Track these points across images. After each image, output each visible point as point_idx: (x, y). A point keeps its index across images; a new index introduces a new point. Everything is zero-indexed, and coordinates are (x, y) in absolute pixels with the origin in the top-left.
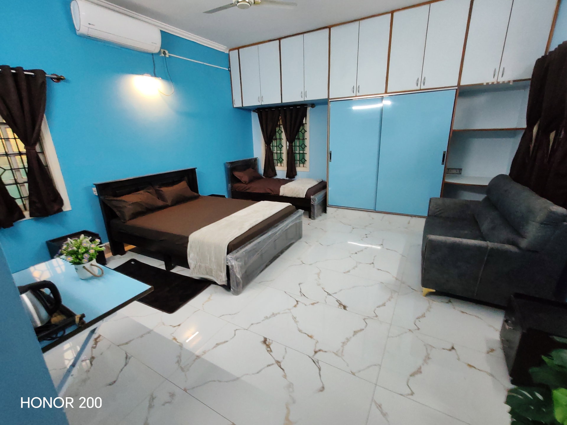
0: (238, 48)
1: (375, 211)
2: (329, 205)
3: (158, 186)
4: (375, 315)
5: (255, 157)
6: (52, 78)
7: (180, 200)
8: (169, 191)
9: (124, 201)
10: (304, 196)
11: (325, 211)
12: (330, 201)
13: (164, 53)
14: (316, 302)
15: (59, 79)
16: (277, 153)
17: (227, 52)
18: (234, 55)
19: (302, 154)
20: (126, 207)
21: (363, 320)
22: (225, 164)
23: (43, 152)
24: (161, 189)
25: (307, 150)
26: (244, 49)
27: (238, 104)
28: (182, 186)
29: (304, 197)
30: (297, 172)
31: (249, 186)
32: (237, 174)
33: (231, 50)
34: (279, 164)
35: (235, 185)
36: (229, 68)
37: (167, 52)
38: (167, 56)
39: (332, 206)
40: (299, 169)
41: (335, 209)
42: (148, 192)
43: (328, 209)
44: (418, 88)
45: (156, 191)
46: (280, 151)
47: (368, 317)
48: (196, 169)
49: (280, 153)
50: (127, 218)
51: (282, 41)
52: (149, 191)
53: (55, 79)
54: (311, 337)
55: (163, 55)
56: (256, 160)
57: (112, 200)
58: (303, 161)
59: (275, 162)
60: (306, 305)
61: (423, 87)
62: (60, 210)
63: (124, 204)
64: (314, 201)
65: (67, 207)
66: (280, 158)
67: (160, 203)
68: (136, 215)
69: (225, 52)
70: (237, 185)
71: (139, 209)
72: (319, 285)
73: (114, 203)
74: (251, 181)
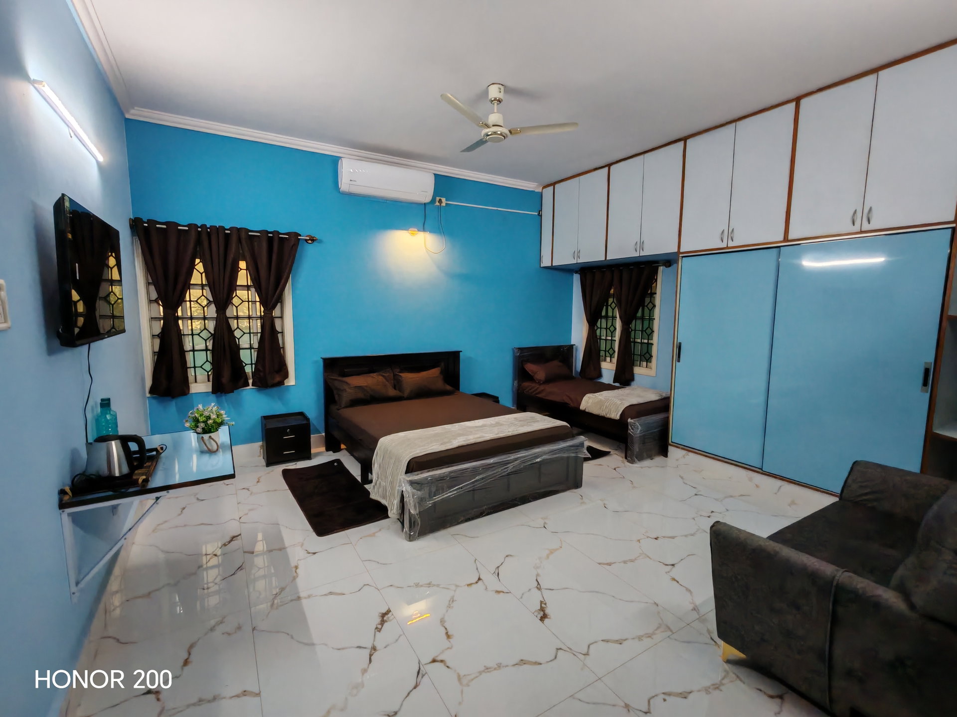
0: (553, 184)
1: (760, 471)
2: (672, 442)
3: (398, 370)
4: (585, 651)
5: (572, 343)
6: (306, 240)
7: (423, 393)
8: (410, 379)
9: (347, 383)
10: (618, 417)
11: (664, 452)
12: (675, 435)
13: (440, 201)
14: (506, 590)
15: (313, 240)
16: (606, 340)
17: (539, 190)
18: (548, 193)
19: (646, 345)
20: (345, 390)
21: (555, 650)
22: (513, 350)
23: (281, 317)
24: (400, 374)
25: (655, 340)
26: (562, 183)
27: (546, 262)
28: (432, 375)
29: (616, 419)
30: (635, 375)
31: (542, 387)
32: (530, 367)
33: (545, 187)
34: (608, 359)
35: (524, 383)
36: (541, 212)
37: (444, 200)
38: (444, 204)
39: (678, 446)
40: (638, 371)
41: (684, 452)
42: (383, 376)
43: (671, 449)
44: (857, 228)
45: (395, 375)
46: (612, 337)
47: (570, 649)
48: (461, 353)
49: (612, 340)
50: (343, 404)
51: (612, 168)
52: (384, 374)
53: (308, 240)
54: (448, 636)
55: (437, 204)
56: (571, 347)
57: (336, 380)
58: (647, 357)
59: (602, 353)
60: (486, 589)
61: (866, 227)
62: (281, 383)
63: (346, 387)
64: (633, 429)
65: (291, 381)
66: (610, 349)
67: (392, 392)
68: (355, 403)
69: (536, 191)
70: (526, 384)
71: (360, 395)
72: (536, 568)
73: (336, 384)
74: (548, 381)
